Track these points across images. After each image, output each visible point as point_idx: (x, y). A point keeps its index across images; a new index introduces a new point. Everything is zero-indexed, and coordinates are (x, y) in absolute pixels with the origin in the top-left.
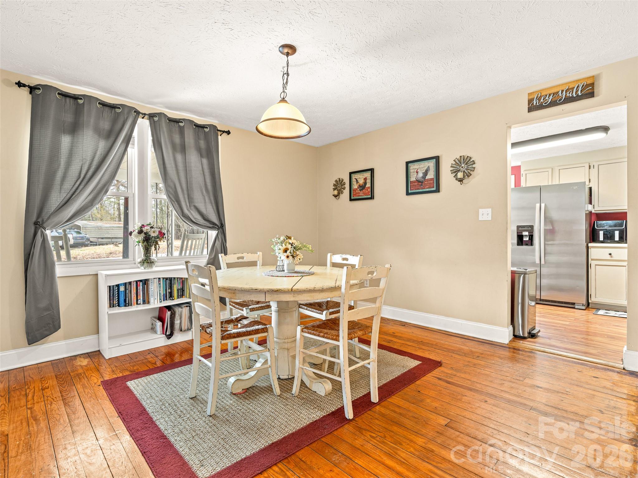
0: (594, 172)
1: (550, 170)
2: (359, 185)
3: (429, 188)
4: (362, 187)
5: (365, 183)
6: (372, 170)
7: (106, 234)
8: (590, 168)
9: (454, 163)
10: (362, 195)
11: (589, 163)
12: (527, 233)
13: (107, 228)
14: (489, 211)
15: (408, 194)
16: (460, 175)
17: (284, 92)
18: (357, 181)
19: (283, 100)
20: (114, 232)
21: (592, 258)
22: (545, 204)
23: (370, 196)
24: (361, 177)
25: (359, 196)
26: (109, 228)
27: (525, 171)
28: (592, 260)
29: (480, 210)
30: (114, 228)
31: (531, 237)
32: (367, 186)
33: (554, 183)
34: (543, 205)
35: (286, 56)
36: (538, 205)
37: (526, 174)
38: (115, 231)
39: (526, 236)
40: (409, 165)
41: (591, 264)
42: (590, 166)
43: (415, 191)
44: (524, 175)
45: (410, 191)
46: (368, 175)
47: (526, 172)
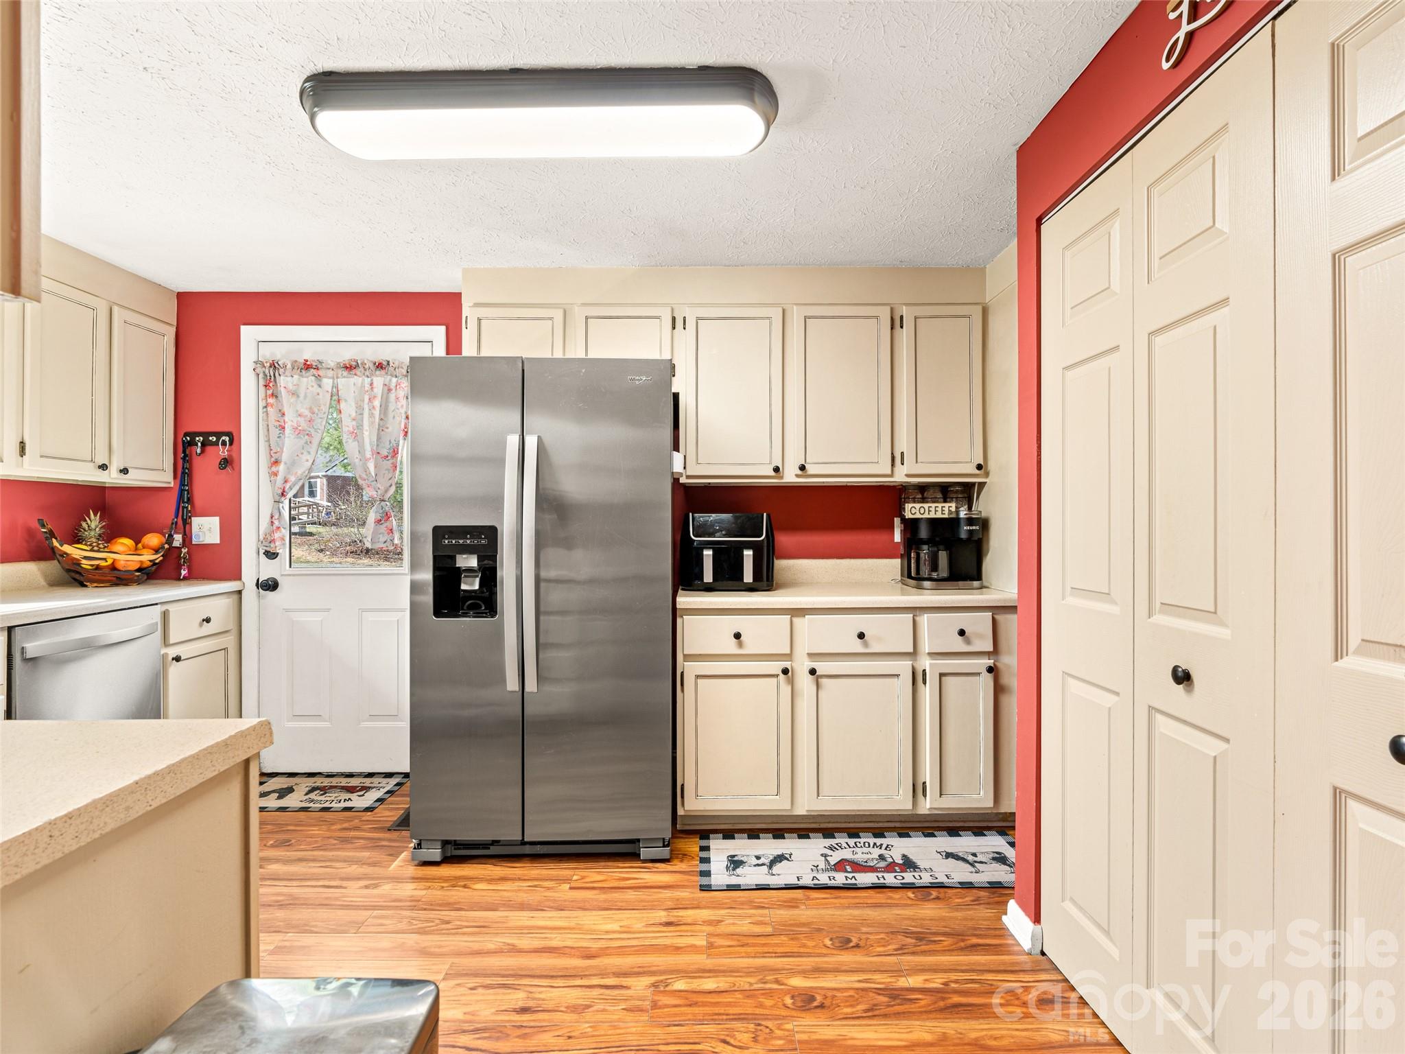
0: (685, 338)
1: (558, 315)
8: (674, 328)
11: (673, 310)
12: (472, 562)
21: (685, 653)
22: (538, 436)
27: (477, 305)
28: (687, 657)
31: (489, 575)
33: (570, 355)
34: (531, 442)
36: (513, 440)
37: (479, 320)
39: (470, 570)
41: (682, 674)
42: (674, 319)
44: (473, 324)
47: (482, 312)
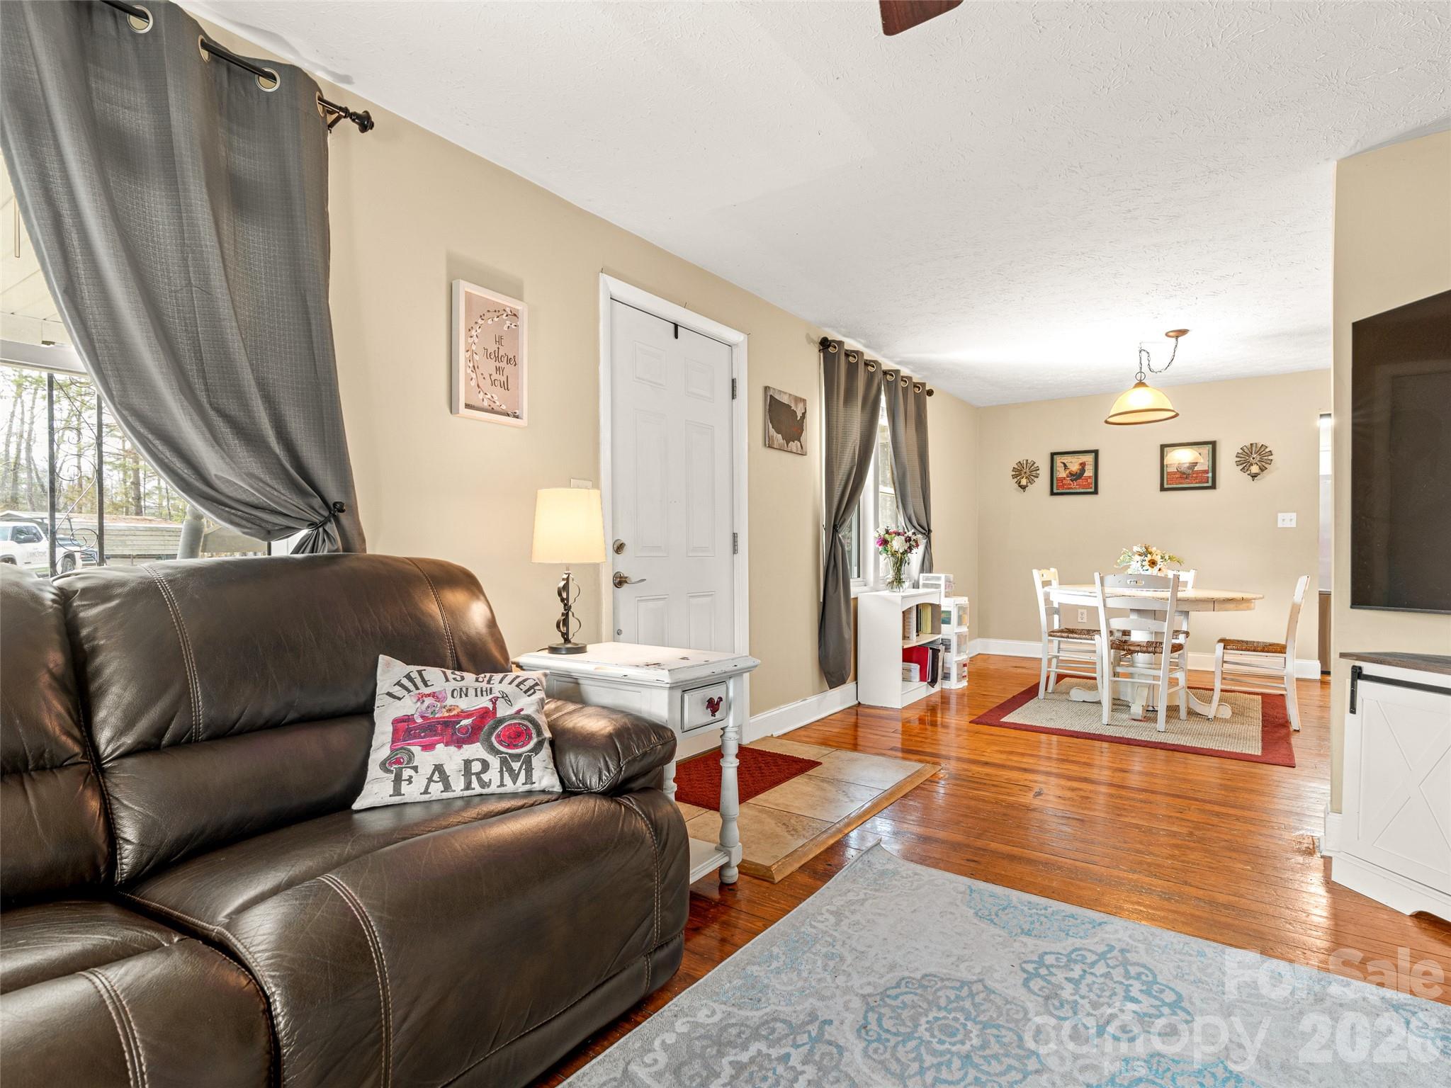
2: (1070, 473)
3: (1199, 483)
4: (1077, 476)
5: (1083, 470)
6: (1096, 452)
7: (117, 546)
9: (1241, 451)
10: (1075, 487)
13: (121, 533)
14: (1294, 515)
15: (1163, 489)
16: (1255, 469)
17: (1141, 372)
18: (1065, 465)
19: (1141, 384)
20: (139, 543)
23: (1092, 490)
24: (1074, 460)
25: (1069, 488)
26: (127, 533)
29: (1280, 515)
30: (138, 533)
32: (1085, 475)
35: (1174, 339)
38: (142, 538)
40: (1166, 449)
43: (1175, 486)
45: (1166, 486)
46: (1089, 459)
